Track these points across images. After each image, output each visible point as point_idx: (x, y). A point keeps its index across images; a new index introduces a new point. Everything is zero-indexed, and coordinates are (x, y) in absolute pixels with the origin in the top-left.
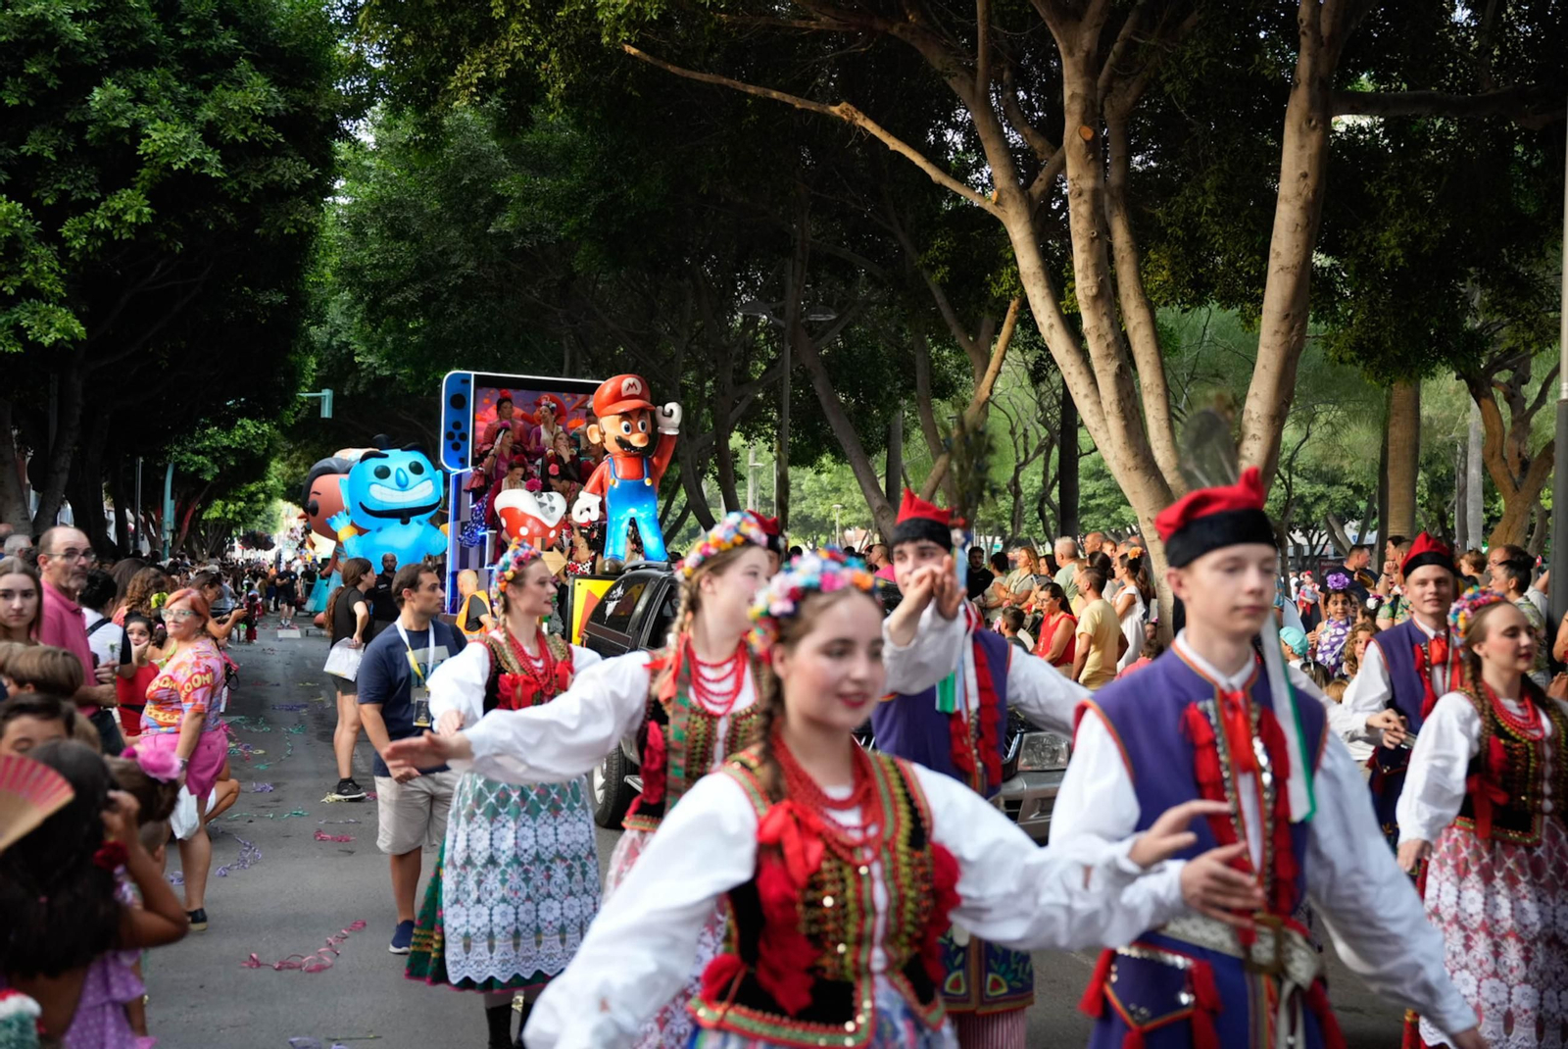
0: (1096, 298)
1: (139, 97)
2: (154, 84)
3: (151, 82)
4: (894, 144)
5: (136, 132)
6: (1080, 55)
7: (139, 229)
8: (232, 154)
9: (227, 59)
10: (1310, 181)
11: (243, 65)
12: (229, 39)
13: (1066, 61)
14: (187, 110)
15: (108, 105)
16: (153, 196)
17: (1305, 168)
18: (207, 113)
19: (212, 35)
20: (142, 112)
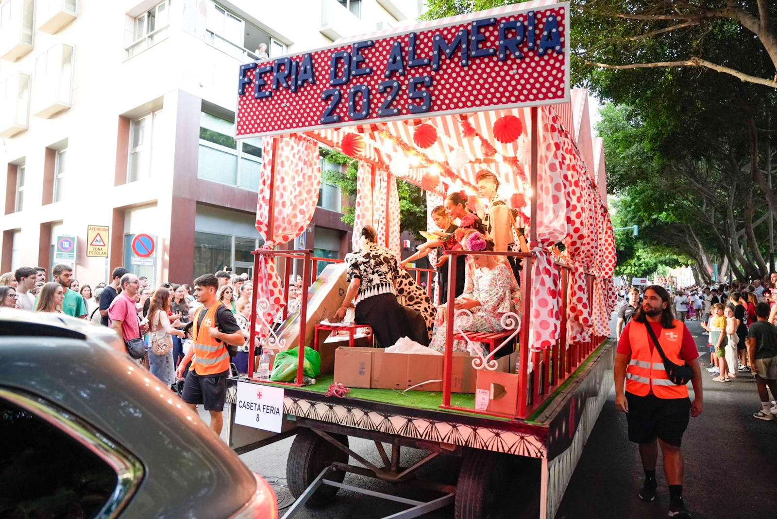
4: (720, 69)
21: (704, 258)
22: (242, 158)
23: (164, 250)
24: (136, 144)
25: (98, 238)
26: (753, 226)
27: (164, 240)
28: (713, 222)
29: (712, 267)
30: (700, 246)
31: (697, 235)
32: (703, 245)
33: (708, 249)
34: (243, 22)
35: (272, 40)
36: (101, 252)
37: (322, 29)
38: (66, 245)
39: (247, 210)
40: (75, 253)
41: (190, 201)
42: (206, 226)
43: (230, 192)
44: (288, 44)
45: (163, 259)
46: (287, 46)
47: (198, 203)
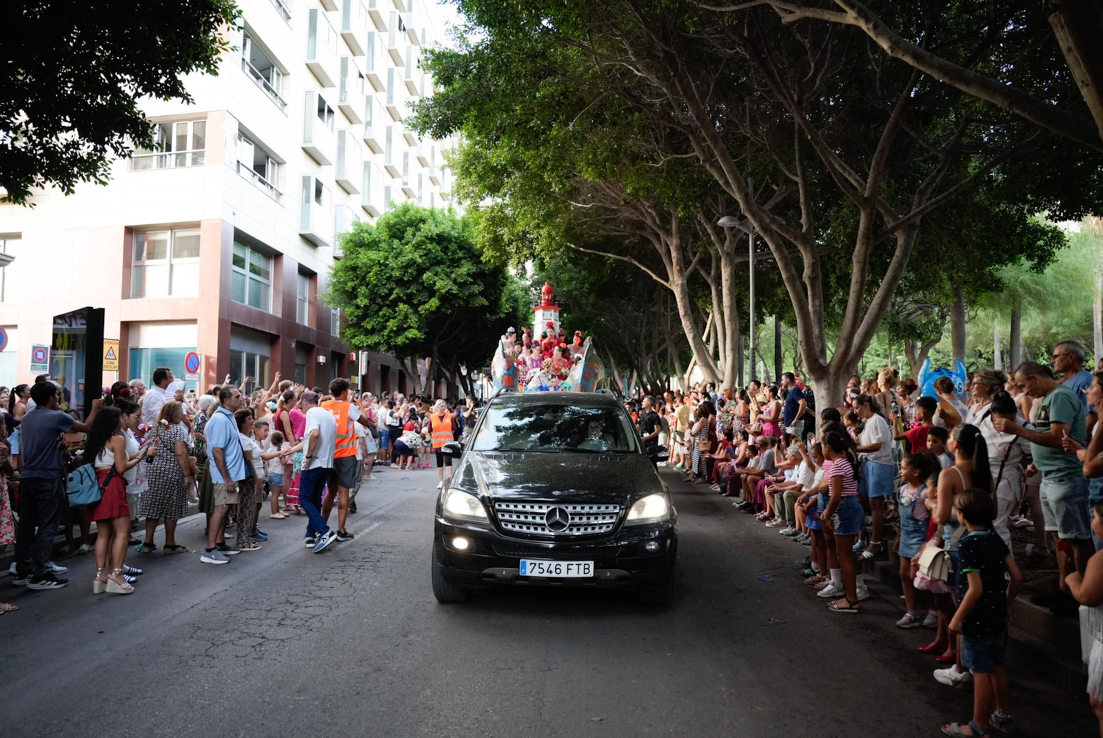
0: (684, 316)
1: (436, 274)
2: (440, 270)
3: (439, 269)
4: (643, 268)
5: (434, 284)
6: (674, 246)
7: (438, 308)
8: (461, 286)
9: (460, 259)
10: (729, 282)
11: (463, 261)
12: (461, 255)
13: (671, 248)
14: (448, 275)
15: (428, 278)
16: (440, 299)
17: (727, 278)
18: (453, 276)
19: (457, 253)
20: (436, 278)
21: (616, 373)
22: (251, 278)
23: (209, 366)
24: (139, 257)
25: (111, 352)
26: (658, 351)
27: (207, 358)
28: (627, 342)
29: (623, 383)
30: (612, 361)
31: (610, 350)
32: (615, 359)
33: (618, 365)
34: (253, 145)
35: (270, 160)
36: (113, 366)
37: (305, 146)
38: (40, 355)
39: (258, 328)
40: (48, 365)
41: (227, 321)
42: (236, 344)
43: (249, 313)
44: (279, 161)
45: (207, 374)
46: (279, 164)
47: (233, 324)
